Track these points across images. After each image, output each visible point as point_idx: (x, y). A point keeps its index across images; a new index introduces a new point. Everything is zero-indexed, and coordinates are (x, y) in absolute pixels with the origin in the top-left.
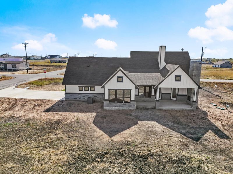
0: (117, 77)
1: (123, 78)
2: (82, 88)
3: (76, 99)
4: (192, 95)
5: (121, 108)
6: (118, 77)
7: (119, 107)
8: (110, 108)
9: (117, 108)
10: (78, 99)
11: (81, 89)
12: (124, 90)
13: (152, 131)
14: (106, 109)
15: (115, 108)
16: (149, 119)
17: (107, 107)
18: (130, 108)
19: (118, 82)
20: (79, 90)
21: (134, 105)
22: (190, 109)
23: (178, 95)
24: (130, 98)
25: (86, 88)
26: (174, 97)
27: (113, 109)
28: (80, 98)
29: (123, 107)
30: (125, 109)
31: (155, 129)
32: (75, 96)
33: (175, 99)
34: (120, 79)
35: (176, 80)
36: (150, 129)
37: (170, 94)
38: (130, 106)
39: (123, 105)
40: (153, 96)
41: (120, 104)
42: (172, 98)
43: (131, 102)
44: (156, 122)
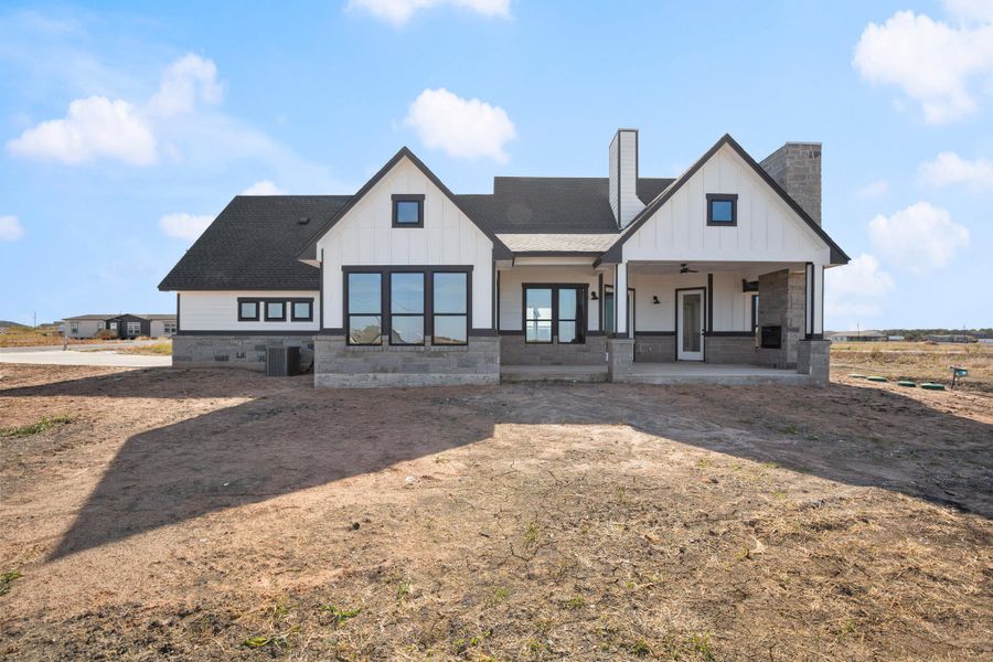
0: (394, 197)
1: (426, 203)
2: (254, 305)
3: (226, 358)
4: (789, 315)
5: (415, 379)
6: (397, 200)
7: (405, 369)
8: (354, 380)
9: (390, 375)
10: (232, 361)
11: (249, 310)
12: (429, 272)
13: (600, 480)
14: (326, 384)
15: (381, 376)
16: (575, 416)
17: (332, 372)
18: (468, 377)
19: (396, 224)
20: (241, 319)
21: (491, 360)
22: (800, 379)
23: (709, 333)
24: (469, 315)
25: (270, 305)
26: (692, 345)
27: (370, 381)
28: (243, 356)
29: (424, 369)
30: (438, 382)
31: (625, 467)
32: (220, 346)
33: (699, 356)
34: (408, 212)
35: (711, 222)
36: (584, 467)
37: (675, 334)
38: (468, 365)
39: (426, 360)
40: (594, 333)
41: (408, 355)
42: (682, 354)
43: (475, 343)
44: (627, 431)
